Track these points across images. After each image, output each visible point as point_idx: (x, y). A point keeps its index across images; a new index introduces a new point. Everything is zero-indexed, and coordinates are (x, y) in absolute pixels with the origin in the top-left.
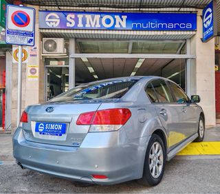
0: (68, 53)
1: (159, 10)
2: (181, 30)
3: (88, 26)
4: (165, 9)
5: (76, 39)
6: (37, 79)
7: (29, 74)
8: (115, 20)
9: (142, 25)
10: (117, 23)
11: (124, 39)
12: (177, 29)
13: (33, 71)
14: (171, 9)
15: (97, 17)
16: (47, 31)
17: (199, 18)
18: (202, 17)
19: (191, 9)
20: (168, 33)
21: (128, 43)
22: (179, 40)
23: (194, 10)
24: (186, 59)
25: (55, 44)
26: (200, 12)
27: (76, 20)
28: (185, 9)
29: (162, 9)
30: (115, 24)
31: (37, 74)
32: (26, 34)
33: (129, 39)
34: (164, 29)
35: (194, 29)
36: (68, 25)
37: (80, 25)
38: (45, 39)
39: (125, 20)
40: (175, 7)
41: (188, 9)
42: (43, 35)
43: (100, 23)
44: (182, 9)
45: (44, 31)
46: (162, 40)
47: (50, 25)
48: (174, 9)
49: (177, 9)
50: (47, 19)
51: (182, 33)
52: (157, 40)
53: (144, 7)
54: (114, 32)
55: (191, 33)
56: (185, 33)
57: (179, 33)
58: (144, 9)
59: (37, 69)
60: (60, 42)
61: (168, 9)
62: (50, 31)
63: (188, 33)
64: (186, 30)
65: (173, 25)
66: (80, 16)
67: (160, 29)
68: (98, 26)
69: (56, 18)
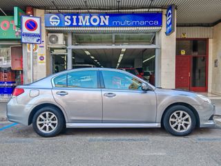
0: (66, 45)
1: (133, 10)
2: (150, 26)
3: (80, 24)
4: (138, 10)
5: (72, 33)
6: (45, 64)
7: (39, 60)
8: (100, 19)
9: (120, 23)
10: (102, 21)
11: (108, 33)
12: (147, 25)
13: (42, 58)
14: (142, 10)
15: (87, 17)
16: (51, 29)
17: (164, 17)
18: (166, 15)
19: (158, 10)
20: (140, 28)
21: (112, 36)
22: (150, 33)
23: (160, 10)
24: (155, 49)
25: (57, 38)
26: (165, 11)
27: (72, 20)
28: (154, 10)
29: (136, 10)
30: (100, 22)
31: (45, 60)
32: (35, 35)
33: (112, 33)
34: (138, 26)
35: (160, 24)
36: (66, 24)
37: (75, 24)
38: (50, 34)
39: (107, 19)
40: (146, 8)
41: (156, 10)
42: (48, 32)
43: (90, 22)
44: (151, 10)
45: (49, 29)
46: (137, 33)
47: (53, 24)
48: (145, 10)
49: (147, 10)
50: (51, 20)
51: (151, 28)
52: (133, 33)
53: (122, 9)
54: (100, 29)
55: (158, 28)
56: (153, 28)
57: (149, 28)
58: (122, 11)
59: (45, 57)
60: (61, 36)
61: (140, 10)
62: (53, 29)
63: (156, 28)
64: (154, 26)
65: (144, 23)
66: (75, 17)
67: (134, 26)
68: (88, 24)
69: (57, 19)
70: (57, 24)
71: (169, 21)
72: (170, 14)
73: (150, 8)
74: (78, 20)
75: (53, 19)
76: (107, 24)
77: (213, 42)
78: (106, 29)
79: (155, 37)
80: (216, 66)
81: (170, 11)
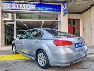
0: (13, 19)
1: (48, 3)
2: (56, 11)
3: (21, 8)
5: (16, 13)
8: (31, 6)
9: (41, 9)
11: (35, 14)
12: (54, 10)
14: (52, 3)
15: (24, 5)
16: (4, 10)
17: (62, 7)
18: (63, 6)
20: (51, 12)
21: (37, 16)
22: (55, 14)
23: (60, 4)
24: (58, 22)
25: (8, 15)
26: (62, 4)
28: (57, 3)
29: (49, 3)
30: (31, 8)
31: (1, 27)
33: (37, 14)
34: (50, 10)
35: (60, 10)
36: (13, 8)
37: (18, 8)
38: (4, 13)
39: (35, 7)
40: (53, 2)
41: (58, 3)
43: (26, 7)
44: (56, 3)
45: (3, 10)
46: (49, 14)
48: (53, 3)
50: (4, 6)
51: (56, 12)
52: (47, 14)
53: (42, 2)
54: (31, 11)
55: (59, 12)
56: (57, 12)
57: (55, 12)
59: (1, 25)
60: (10, 14)
61: (51, 3)
62: (6, 10)
64: (57, 11)
65: (53, 9)
66: (18, 5)
67: (48, 10)
68: (25, 8)
69: (8, 5)
70: (8, 8)
71: (65, 9)
72: (65, 5)
75: (5, 5)
76: (35, 9)
78: (34, 11)
79: (58, 17)
80: (84, 31)
81: (65, 4)
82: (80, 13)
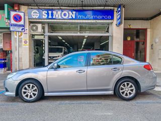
0: (44, 32)
1: (93, 8)
2: (105, 19)
3: (54, 17)
4: (96, 8)
5: (48, 24)
6: (28, 46)
7: (23, 43)
8: (69, 14)
9: (84, 17)
10: (70, 16)
11: (74, 24)
12: (103, 19)
13: (26, 42)
14: (100, 8)
15: (59, 12)
16: (32, 20)
17: (115, 13)
18: (117, 12)
19: (111, 8)
20: (98, 21)
21: (77, 26)
22: (105, 24)
23: (113, 8)
24: (108, 36)
25: (37, 27)
26: (116, 9)
27: (48, 14)
28: (108, 8)
31: (28, 44)
32: (20, 26)
33: (77, 24)
34: (96, 19)
35: (112, 18)
36: (44, 17)
37: (50, 17)
38: (31, 24)
39: (74, 14)
40: (102, 6)
42: (31, 22)
43: (61, 16)
44: (106, 8)
45: (31, 20)
46: (96, 24)
47: (34, 17)
49: (103, 8)
50: (32, 14)
51: (106, 21)
52: (93, 24)
53: (85, 6)
54: (68, 21)
55: (111, 21)
57: (104, 21)
58: (85, 8)
59: (28, 41)
60: (40, 26)
62: (34, 20)
63: (109, 21)
64: (108, 19)
65: (101, 17)
66: (50, 12)
67: (94, 19)
69: (37, 13)
70: (37, 17)
71: (119, 16)
72: (119, 11)
73: (105, 6)
74: (52, 14)
75: (34, 13)
76: (74, 17)
77: (150, 32)
78: (73, 21)
79: (108, 27)
80: (152, 49)
81: (119, 9)
82: (147, 19)
